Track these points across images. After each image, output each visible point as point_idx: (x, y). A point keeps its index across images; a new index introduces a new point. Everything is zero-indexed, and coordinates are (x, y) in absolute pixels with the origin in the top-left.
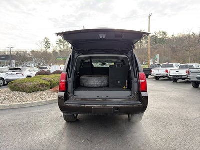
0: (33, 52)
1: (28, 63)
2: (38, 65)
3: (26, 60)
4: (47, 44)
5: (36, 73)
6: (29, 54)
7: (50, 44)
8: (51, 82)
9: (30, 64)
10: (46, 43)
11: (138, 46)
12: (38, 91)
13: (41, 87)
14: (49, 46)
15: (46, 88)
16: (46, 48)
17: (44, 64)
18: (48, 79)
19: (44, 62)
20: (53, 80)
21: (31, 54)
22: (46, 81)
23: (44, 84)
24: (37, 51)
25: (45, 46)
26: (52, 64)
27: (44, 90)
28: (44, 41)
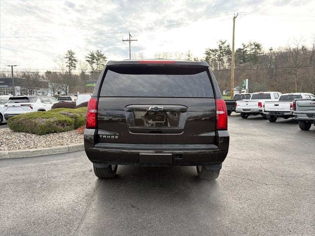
0: (48, 73)
1: (41, 90)
2: (56, 94)
3: (37, 86)
4: (72, 60)
5: (52, 105)
6: (43, 77)
7: (75, 60)
8: (76, 118)
9: (43, 93)
10: (70, 59)
11: (216, 65)
12: (55, 132)
13: (59, 126)
14: (75, 64)
15: (68, 127)
16: (69, 67)
17: (66, 92)
18: (72, 114)
19: (66, 90)
20: (78, 115)
21: (45, 76)
22: (68, 117)
23: (65, 121)
24: (55, 71)
25: (68, 64)
26: (78, 93)
27: (64, 131)
28: (66, 56)
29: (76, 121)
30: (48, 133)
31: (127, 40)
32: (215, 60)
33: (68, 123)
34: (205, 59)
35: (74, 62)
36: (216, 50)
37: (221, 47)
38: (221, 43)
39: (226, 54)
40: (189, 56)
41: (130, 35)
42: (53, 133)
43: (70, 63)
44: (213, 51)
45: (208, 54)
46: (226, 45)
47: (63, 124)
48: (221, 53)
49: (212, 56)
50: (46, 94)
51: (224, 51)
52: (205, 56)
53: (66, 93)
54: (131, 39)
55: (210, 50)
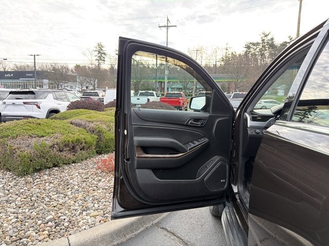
0: (77, 67)
1: (69, 84)
2: (84, 88)
3: (64, 80)
4: (101, 54)
5: (68, 103)
6: (72, 71)
7: (104, 54)
8: (100, 133)
9: (71, 87)
10: (99, 52)
11: (256, 60)
12: (55, 166)
13: (64, 153)
14: (104, 58)
15: (84, 152)
16: (98, 60)
17: (94, 86)
18: (92, 125)
19: (95, 84)
20: (104, 126)
21: (74, 70)
22: (84, 131)
23: (78, 141)
24: (84, 65)
25: (97, 58)
26: (107, 88)
27: (74, 162)
28: (95, 49)
29: (99, 140)
30: (39, 170)
31: (165, 26)
32: (255, 55)
33: (84, 144)
34: (244, 53)
35: (103, 55)
36: (258, 44)
37: (264, 40)
38: (263, 35)
39: (269, 48)
40: (227, 50)
41: (168, 20)
42: (49, 168)
43: (99, 57)
44: (254, 44)
45: (248, 47)
46: (269, 37)
47: (74, 148)
48: (263, 46)
49: (252, 50)
50: (74, 87)
51: (267, 45)
52: (245, 49)
53: (94, 88)
54: (169, 25)
55: (250, 43)
